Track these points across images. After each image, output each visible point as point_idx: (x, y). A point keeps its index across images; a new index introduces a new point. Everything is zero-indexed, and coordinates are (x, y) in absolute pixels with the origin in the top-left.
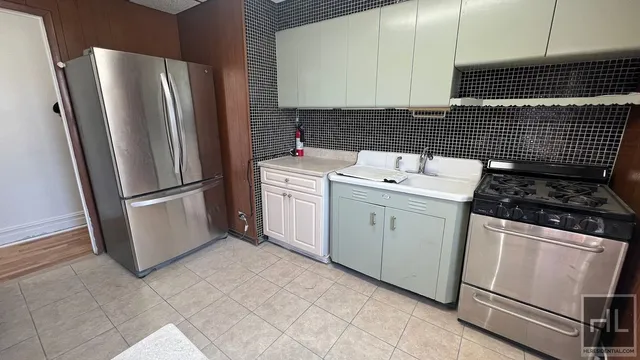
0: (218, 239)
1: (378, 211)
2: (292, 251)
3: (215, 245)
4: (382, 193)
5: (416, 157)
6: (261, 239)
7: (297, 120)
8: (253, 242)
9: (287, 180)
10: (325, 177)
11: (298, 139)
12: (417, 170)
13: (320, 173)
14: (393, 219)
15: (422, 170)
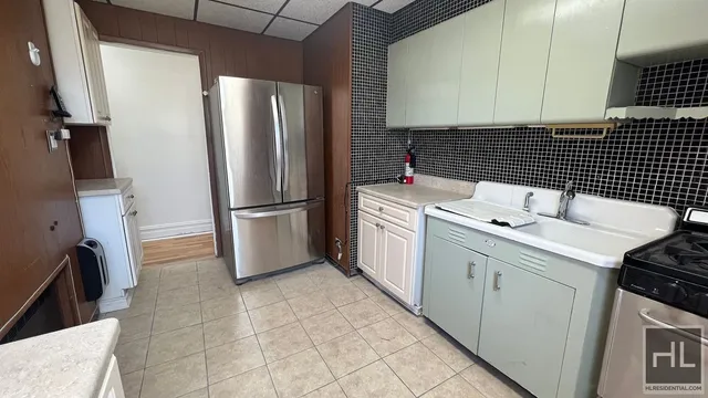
0: (313, 263)
1: (479, 260)
2: (384, 292)
3: (310, 268)
4: (486, 238)
5: (556, 194)
6: (354, 271)
7: (409, 142)
8: (347, 273)
9: (381, 209)
10: (420, 209)
11: (408, 164)
12: (555, 213)
13: (414, 204)
14: (497, 275)
15: (564, 214)
